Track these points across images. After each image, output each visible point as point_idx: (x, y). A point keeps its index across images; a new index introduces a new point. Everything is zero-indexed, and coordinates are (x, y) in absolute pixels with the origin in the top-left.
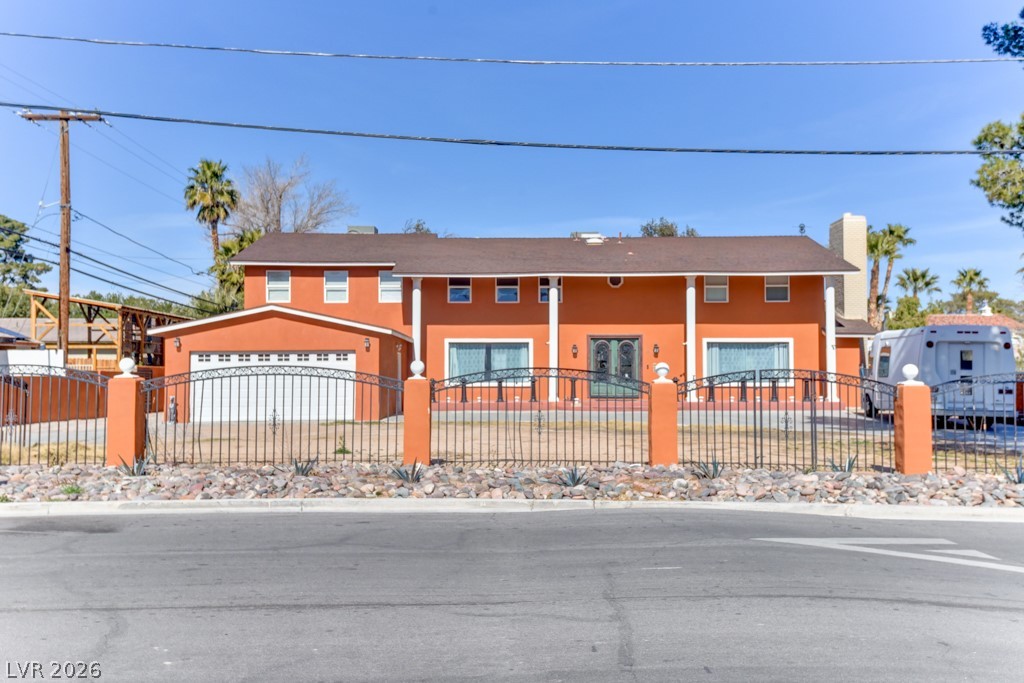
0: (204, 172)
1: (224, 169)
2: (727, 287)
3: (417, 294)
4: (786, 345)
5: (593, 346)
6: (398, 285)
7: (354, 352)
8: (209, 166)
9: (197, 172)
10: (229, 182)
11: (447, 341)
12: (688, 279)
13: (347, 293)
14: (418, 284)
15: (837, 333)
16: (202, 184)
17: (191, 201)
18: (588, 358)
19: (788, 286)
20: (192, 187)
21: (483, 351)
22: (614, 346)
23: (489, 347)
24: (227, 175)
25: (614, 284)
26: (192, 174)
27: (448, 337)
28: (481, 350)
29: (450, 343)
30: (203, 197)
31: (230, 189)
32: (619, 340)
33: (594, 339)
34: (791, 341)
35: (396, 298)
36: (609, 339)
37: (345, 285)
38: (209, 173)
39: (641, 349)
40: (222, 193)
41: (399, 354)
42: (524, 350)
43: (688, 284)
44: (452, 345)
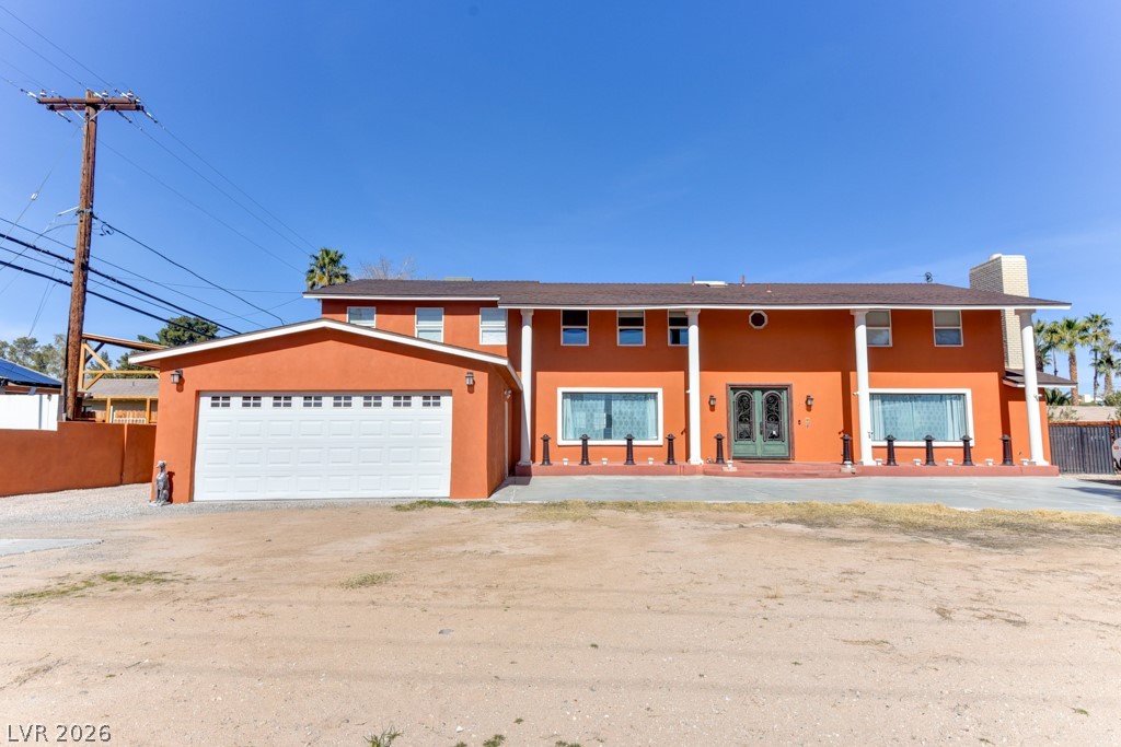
0: (323, 259)
1: (341, 257)
2: (890, 328)
3: (527, 332)
4: (960, 396)
5: (734, 397)
6: (502, 324)
7: (449, 392)
8: (327, 253)
9: (317, 258)
10: (345, 268)
11: (560, 390)
12: (857, 314)
13: (442, 333)
14: (528, 318)
15: (1039, 383)
16: (322, 268)
17: (310, 283)
18: (728, 412)
19: (961, 328)
20: (312, 271)
21: (601, 404)
22: (758, 399)
23: (608, 398)
24: (343, 262)
25: (756, 325)
26: (313, 261)
27: (562, 385)
28: (600, 402)
29: (563, 393)
30: (321, 279)
31: (344, 273)
32: (763, 389)
33: (734, 389)
34: (968, 392)
35: (501, 340)
36: (752, 389)
37: (440, 324)
38: (327, 260)
39: (790, 400)
40: (337, 277)
41: (506, 403)
42: (651, 403)
43: (856, 319)
44: (565, 395)
